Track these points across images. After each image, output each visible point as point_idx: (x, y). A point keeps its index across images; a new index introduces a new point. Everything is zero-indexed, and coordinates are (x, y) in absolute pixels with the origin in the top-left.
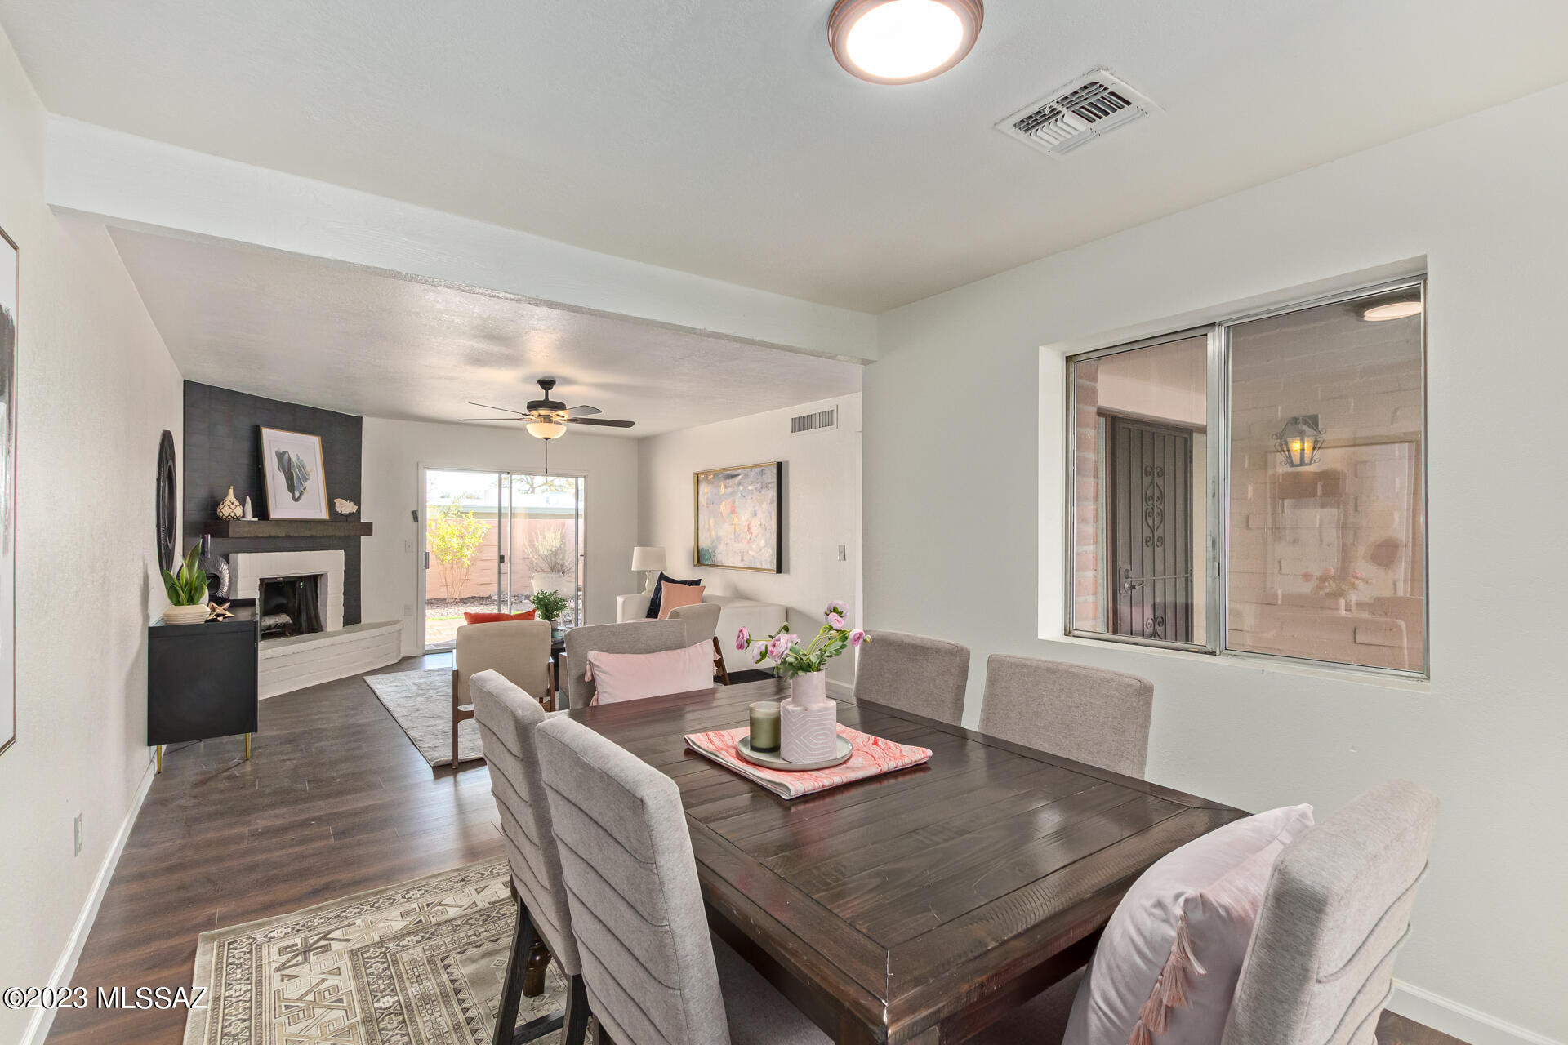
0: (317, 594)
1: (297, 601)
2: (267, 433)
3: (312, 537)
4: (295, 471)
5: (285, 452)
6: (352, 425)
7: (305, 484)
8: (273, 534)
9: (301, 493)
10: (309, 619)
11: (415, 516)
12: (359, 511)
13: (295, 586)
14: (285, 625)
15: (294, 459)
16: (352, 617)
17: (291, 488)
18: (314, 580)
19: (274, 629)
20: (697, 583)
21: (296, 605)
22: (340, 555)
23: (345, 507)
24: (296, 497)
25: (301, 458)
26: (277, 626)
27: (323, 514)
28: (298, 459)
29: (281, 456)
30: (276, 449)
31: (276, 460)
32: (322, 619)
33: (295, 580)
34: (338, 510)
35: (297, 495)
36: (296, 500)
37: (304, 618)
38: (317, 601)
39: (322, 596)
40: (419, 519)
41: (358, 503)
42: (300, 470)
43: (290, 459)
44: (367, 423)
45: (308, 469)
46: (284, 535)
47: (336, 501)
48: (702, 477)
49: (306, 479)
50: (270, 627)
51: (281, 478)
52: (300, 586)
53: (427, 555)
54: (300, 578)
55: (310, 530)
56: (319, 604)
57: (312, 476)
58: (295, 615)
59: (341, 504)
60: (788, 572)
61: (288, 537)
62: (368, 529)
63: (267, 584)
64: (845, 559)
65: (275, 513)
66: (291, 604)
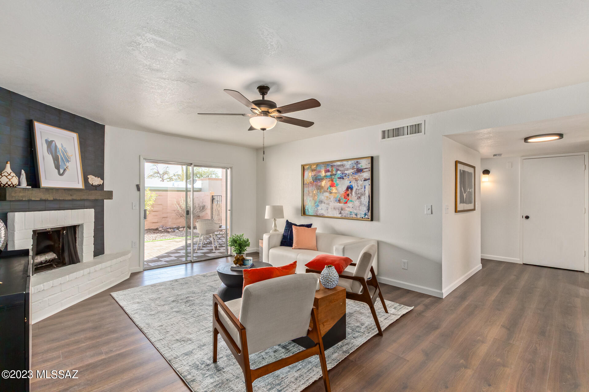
0: (75, 238)
1: (61, 244)
2: (39, 127)
3: (73, 200)
4: (60, 155)
5: (53, 141)
6: (99, 129)
7: (68, 164)
8: (44, 198)
9: (65, 170)
10: (70, 255)
11: (138, 188)
12: (103, 183)
13: (60, 233)
14: (53, 260)
15: (59, 146)
16: (99, 250)
17: (57, 167)
18: (73, 229)
19: (44, 263)
20: (309, 226)
21: (61, 246)
22: (91, 212)
23: (94, 180)
24: (61, 172)
25: (64, 147)
26: (46, 262)
27: (80, 185)
28: (62, 146)
29: (49, 143)
30: (46, 138)
31: (45, 146)
32: (79, 255)
33: (60, 229)
34: (91, 182)
35: (61, 171)
36: (61, 175)
37: (66, 255)
38: (76, 243)
39: (80, 239)
40: (141, 189)
41: (103, 179)
42: (63, 154)
43: (56, 146)
44: (107, 128)
45: (69, 154)
46: (52, 199)
47: (88, 177)
48: (306, 167)
49: (68, 161)
50: (41, 263)
51: (49, 159)
52: (63, 233)
53: (145, 211)
54: (64, 228)
55: (71, 195)
56: (77, 244)
57: (73, 159)
58: (60, 253)
59: (92, 179)
60: (378, 220)
61: (55, 200)
62: (109, 195)
63: (38, 233)
64: (432, 213)
65: (45, 183)
66: (56, 245)
